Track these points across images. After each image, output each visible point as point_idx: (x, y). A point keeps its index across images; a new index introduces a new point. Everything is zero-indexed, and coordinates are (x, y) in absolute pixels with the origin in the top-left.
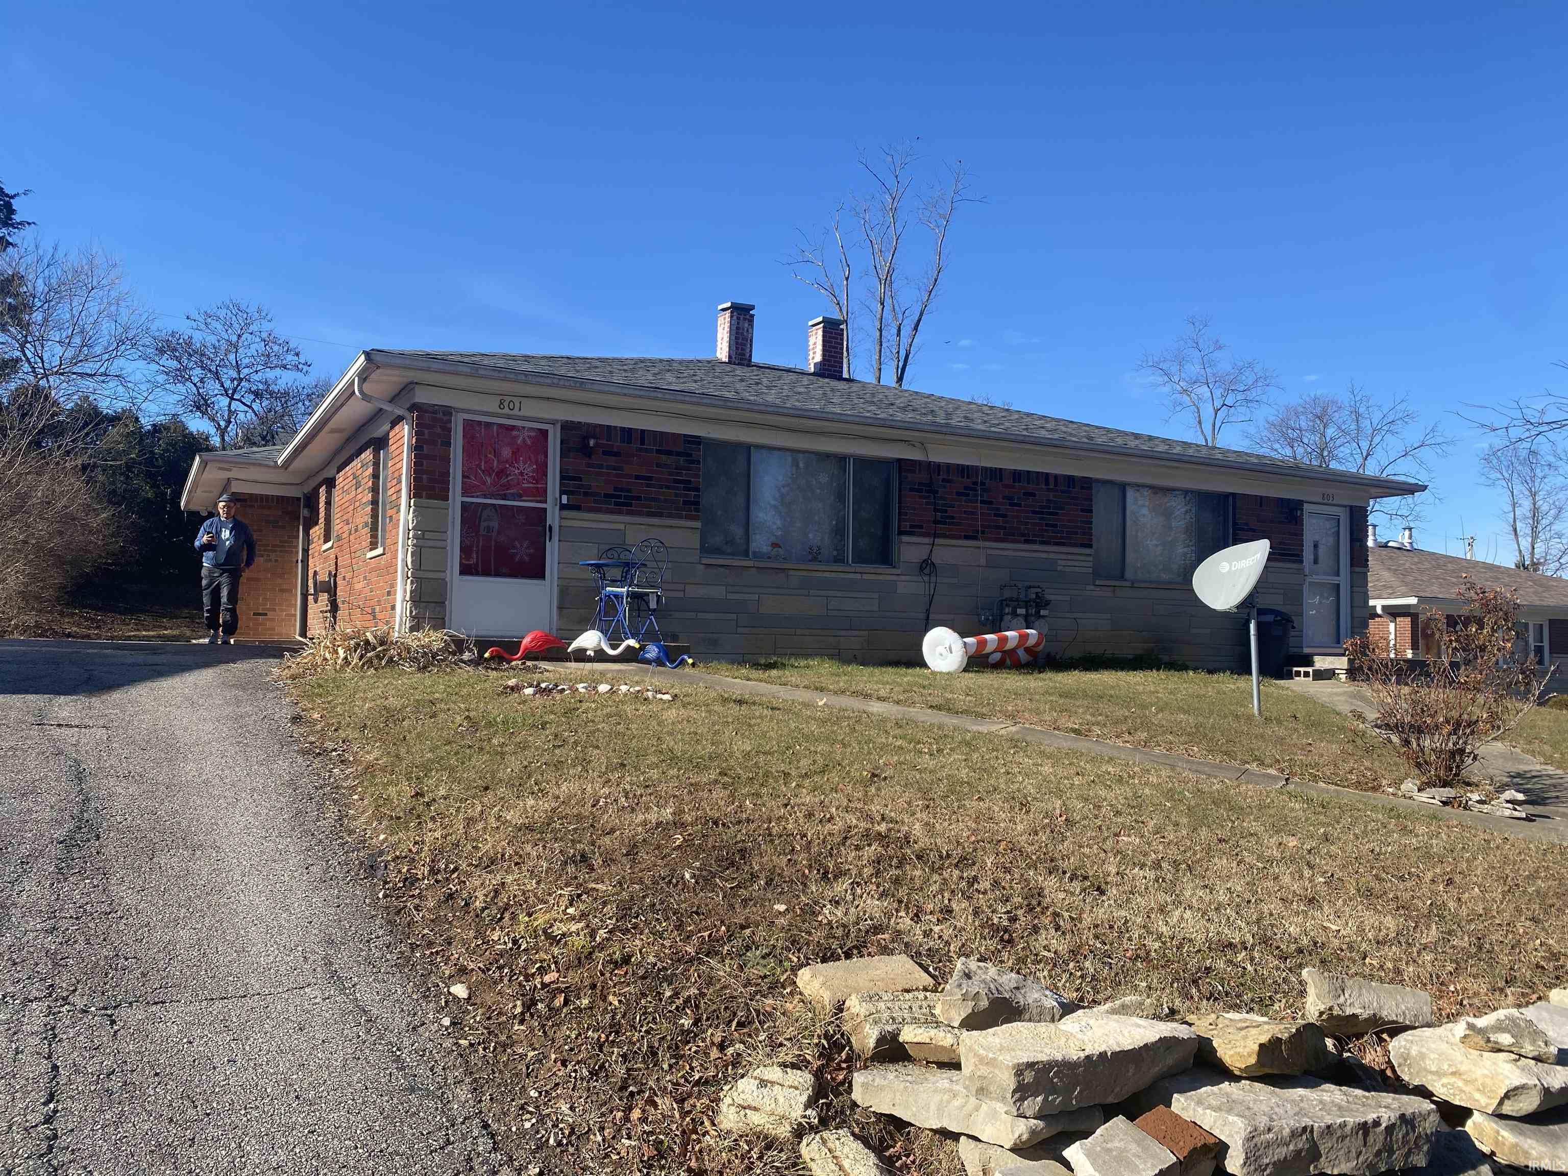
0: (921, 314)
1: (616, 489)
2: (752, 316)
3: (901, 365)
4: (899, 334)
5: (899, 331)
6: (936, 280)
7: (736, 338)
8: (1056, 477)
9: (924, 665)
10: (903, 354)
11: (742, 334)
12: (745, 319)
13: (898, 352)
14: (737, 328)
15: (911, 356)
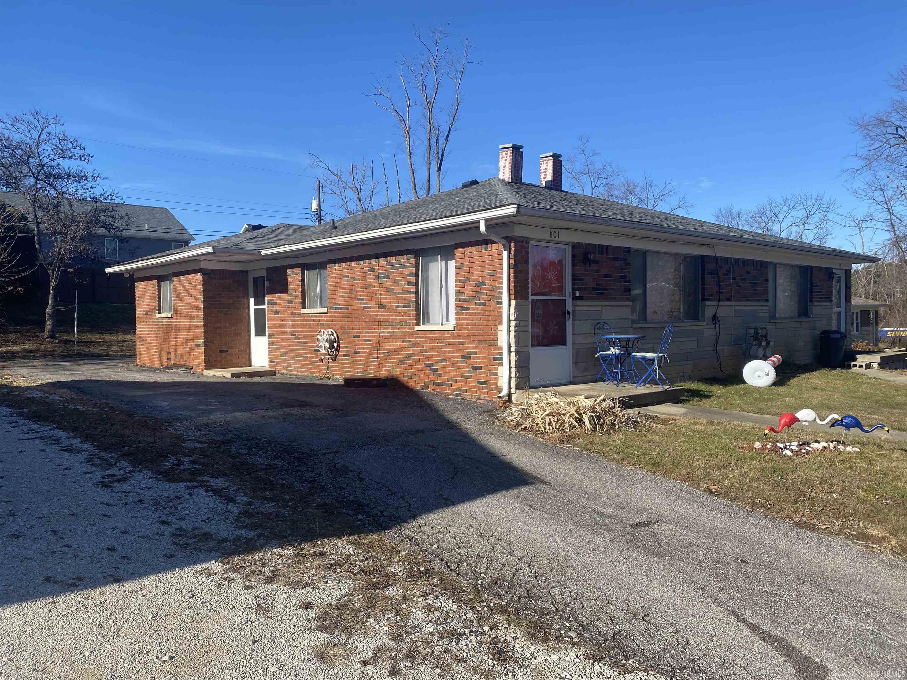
0: (450, 130)
1: (597, 284)
2: (522, 152)
3: (439, 160)
4: (437, 142)
5: (437, 140)
6: (457, 110)
7: (515, 167)
8: (757, 261)
9: (745, 382)
10: (440, 154)
11: (518, 164)
12: (519, 155)
13: (438, 153)
14: (515, 160)
15: (445, 155)
